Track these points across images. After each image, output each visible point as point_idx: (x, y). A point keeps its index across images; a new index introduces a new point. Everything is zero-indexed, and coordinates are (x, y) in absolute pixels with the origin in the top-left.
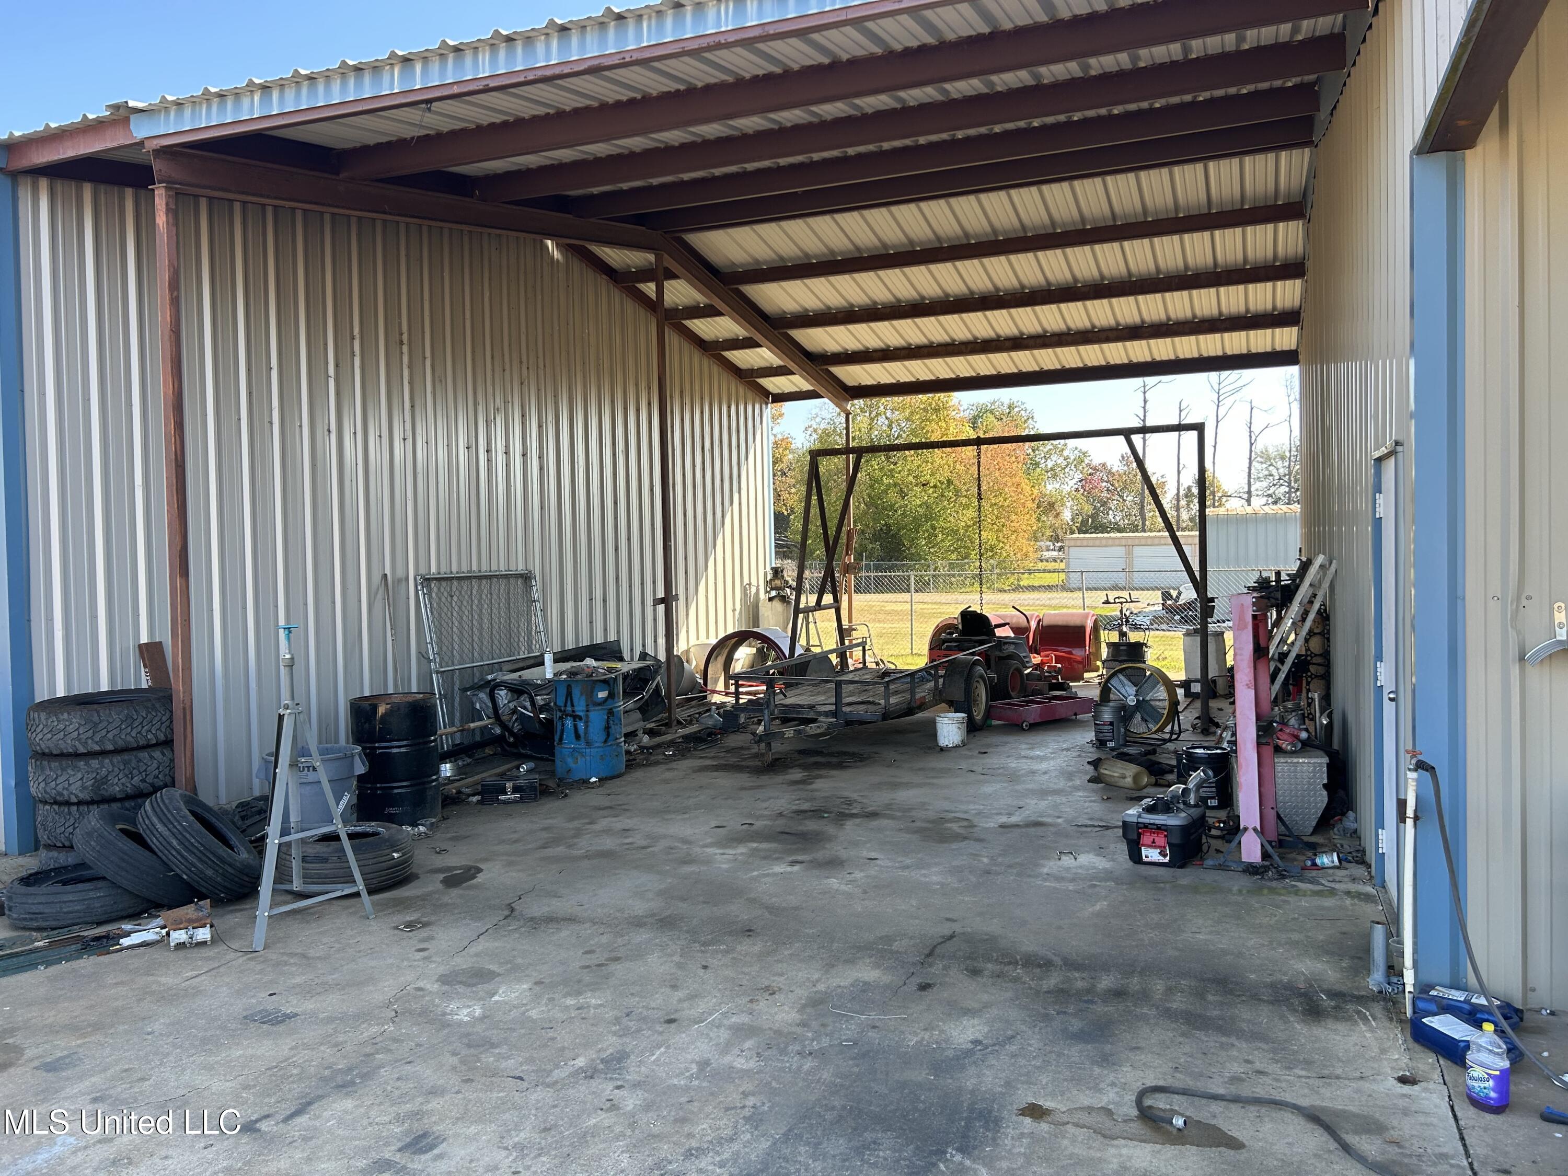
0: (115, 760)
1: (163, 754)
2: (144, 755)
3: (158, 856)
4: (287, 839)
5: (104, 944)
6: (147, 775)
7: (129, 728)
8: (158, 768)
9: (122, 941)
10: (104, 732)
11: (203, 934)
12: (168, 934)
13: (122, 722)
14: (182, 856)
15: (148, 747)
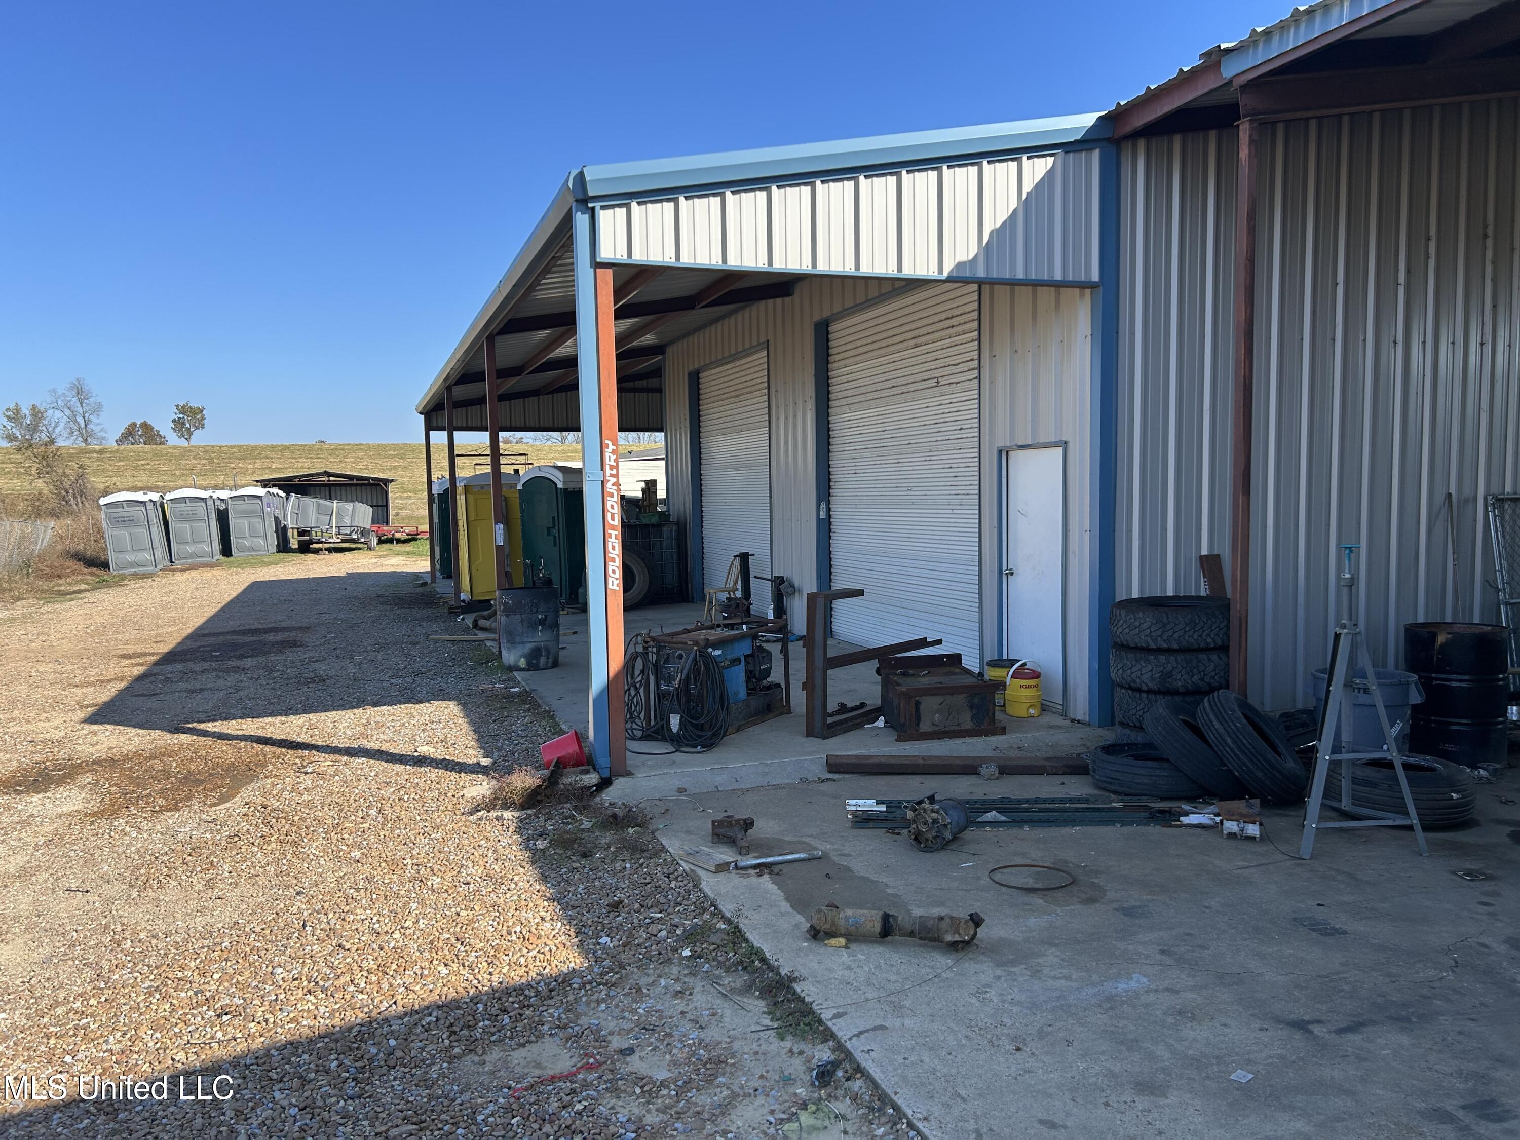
0: (1179, 659)
1: (1220, 658)
2: (1203, 656)
3: (1214, 751)
4: (1337, 757)
5: (1168, 818)
6: (1205, 675)
7: (1192, 631)
8: (1215, 670)
9: (1182, 818)
10: (1171, 632)
11: (1253, 830)
12: (1221, 822)
13: (1187, 625)
14: (1235, 754)
15: (1207, 649)
